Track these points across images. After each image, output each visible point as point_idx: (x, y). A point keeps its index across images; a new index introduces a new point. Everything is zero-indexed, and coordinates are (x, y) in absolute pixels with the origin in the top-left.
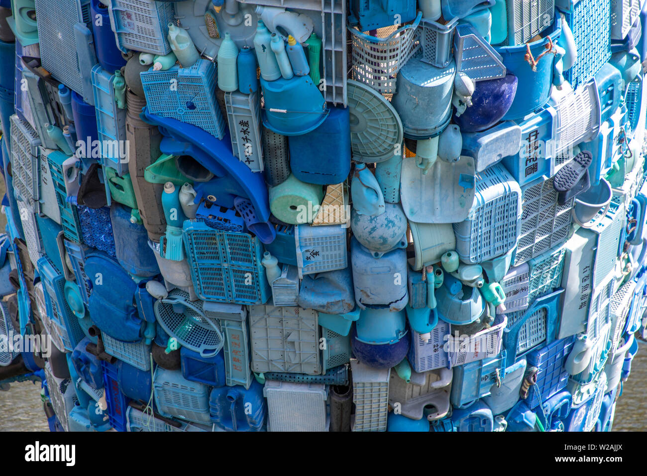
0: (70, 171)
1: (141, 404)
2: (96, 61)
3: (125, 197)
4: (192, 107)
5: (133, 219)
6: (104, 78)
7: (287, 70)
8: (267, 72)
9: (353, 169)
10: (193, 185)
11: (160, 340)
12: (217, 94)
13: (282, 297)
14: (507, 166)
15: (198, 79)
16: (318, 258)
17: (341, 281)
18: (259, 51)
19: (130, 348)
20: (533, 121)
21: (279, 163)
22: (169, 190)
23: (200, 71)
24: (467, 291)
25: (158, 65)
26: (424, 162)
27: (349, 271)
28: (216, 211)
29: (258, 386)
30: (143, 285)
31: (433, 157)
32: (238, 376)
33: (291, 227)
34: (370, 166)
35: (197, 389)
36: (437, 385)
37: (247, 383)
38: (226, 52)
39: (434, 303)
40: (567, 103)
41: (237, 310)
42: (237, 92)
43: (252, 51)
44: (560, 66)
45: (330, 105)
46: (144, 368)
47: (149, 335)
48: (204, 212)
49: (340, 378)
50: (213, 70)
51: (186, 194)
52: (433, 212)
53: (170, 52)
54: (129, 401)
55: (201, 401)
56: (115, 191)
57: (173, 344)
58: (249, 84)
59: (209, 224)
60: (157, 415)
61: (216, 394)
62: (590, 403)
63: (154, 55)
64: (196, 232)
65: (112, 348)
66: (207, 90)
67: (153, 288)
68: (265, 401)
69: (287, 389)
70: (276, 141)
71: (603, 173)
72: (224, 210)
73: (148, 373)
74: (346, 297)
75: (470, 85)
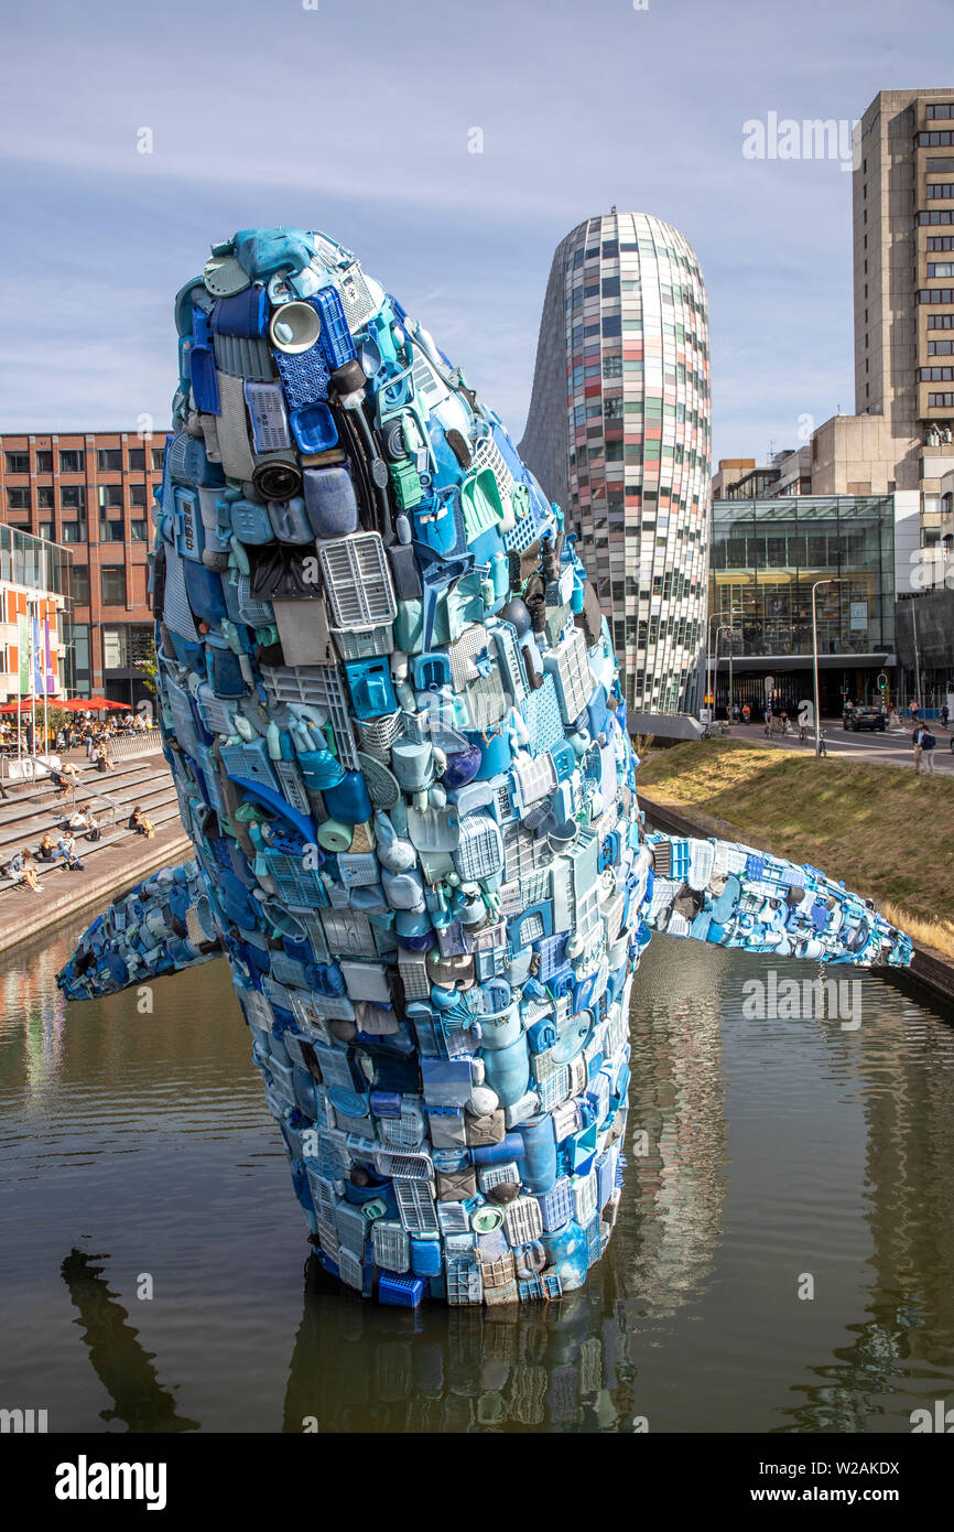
0: (201, 812)
1: (267, 974)
2: (199, 739)
3: (230, 830)
4: (255, 769)
5: (237, 846)
6: (204, 749)
7: (313, 747)
8: (301, 747)
9: (373, 815)
10: (270, 823)
11: (269, 930)
12: (271, 762)
13: (339, 904)
14: (487, 810)
15: (256, 751)
16: (357, 876)
17: (375, 890)
18: (292, 732)
19: (253, 934)
20: (501, 781)
21: (320, 806)
22: (254, 826)
23: (257, 746)
24: (470, 899)
25: (230, 742)
26: (420, 811)
27: (380, 884)
28: (285, 842)
29: (336, 963)
30: (251, 892)
31: (424, 806)
32: (320, 956)
33: (335, 853)
34: (387, 812)
35: (298, 966)
36: (457, 966)
37: (329, 962)
38: (273, 732)
39: (445, 908)
40: (528, 768)
41: (311, 911)
42: (282, 760)
43: (288, 732)
44: (515, 743)
45: (347, 769)
46: (264, 949)
47: (263, 926)
48: (278, 842)
49: (391, 960)
50: (266, 747)
51: (266, 831)
52: (434, 844)
53: (239, 734)
54: (261, 972)
55: (301, 973)
56: (225, 827)
57: (277, 933)
58: (289, 754)
59: (280, 851)
61: (310, 968)
63: (229, 736)
64: (272, 856)
65: (244, 935)
66: (264, 759)
67: (258, 894)
68: (342, 974)
69: (354, 966)
70: (317, 794)
71: (568, 816)
72: (290, 841)
73: (266, 952)
74: (380, 903)
75: (442, 756)
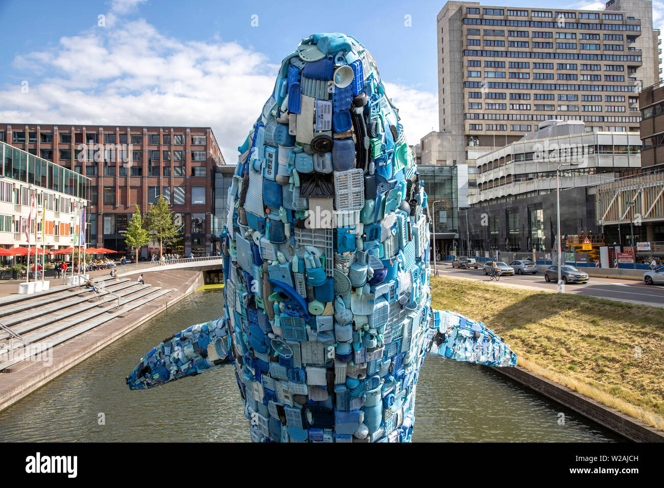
0: (245, 297)
1: (266, 373)
2: (254, 262)
3: (262, 306)
4: (284, 277)
5: (264, 313)
6: (256, 267)
7: (314, 265)
8: (308, 266)
9: (335, 298)
10: (284, 302)
11: (272, 352)
12: (292, 273)
13: (311, 339)
14: (384, 296)
15: (286, 268)
16: (324, 326)
17: (331, 334)
18: (305, 259)
19: (263, 355)
20: (392, 282)
21: (311, 295)
22: (276, 303)
23: (287, 266)
24: (372, 337)
25: (273, 264)
26: (358, 295)
27: (334, 330)
28: (291, 311)
29: (304, 368)
30: (267, 334)
31: (361, 293)
32: (297, 365)
33: (315, 316)
34: (341, 296)
35: (284, 369)
36: (362, 368)
37: (300, 367)
38: (295, 260)
39: (361, 341)
40: (403, 277)
41: (297, 343)
42: (298, 272)
43: (303, 259)
44: (400, 265)
45: (328, 276)
46: (267, 362)
47: (269, 351)
48: (286, 310)
49: (330, 365)
50: (291, 266)
51: (281, 305)
52: (361, 311)
53: (278, 260)
54: (262, 372)
55: (285, 373)
56: (258, 303)
57: (276, 354)
58: (302, 270)
59: (288, 315)
60: (271, 377)
61: (290, 370)
62: (411, 373)
63: (272, 261)
64: (284, 317)
65: (257, 355)
66: (289, 272)
67: (270, 335)
68: (306, 373)
69: (313, 369)
70: (310, 288)
71: (414, 299)
72: (293, 310)
73: (268, 363)
74: (333, 339)
75: (372, 270)
